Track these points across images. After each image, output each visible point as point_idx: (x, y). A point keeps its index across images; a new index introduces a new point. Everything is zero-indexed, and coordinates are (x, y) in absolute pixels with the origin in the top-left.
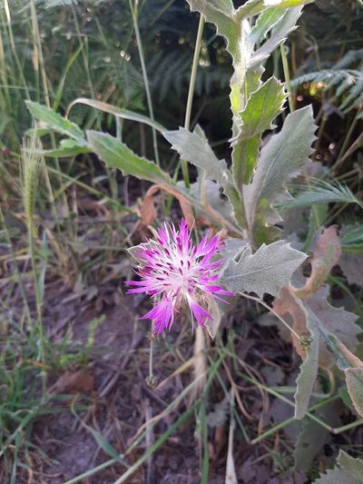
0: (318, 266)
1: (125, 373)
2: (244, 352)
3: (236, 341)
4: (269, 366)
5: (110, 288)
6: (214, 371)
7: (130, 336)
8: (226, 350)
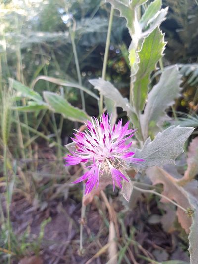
0: (191, 162)
1: (64, 258)
2: (141, 241)
3: (136, 235)
4: (158, 249)
5: (55, 203)
6: (122, 254)
7: (67, 234)
8: (129, 240)
